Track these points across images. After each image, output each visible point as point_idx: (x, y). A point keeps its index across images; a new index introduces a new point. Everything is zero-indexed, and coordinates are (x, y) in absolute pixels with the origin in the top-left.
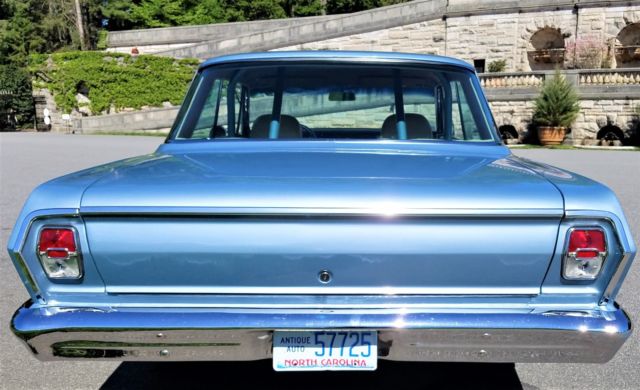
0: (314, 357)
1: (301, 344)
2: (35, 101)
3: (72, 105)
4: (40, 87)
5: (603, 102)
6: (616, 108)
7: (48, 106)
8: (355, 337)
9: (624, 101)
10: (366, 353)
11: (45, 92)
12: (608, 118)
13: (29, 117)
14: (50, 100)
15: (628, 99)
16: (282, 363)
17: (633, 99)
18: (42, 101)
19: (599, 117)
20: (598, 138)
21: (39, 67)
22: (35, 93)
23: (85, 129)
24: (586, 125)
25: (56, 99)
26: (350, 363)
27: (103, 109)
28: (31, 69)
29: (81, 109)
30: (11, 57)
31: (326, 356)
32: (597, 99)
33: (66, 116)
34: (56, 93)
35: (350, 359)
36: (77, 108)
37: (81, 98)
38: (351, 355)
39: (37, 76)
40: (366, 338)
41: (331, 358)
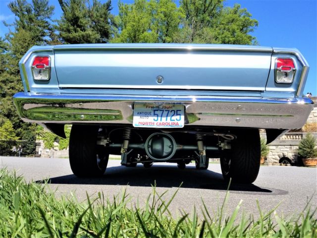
0: (153, 121)
1: (147, 115)
2: (36, 145)
3: (51, 146)
4: (39, 139)
5: (280, 147)
6: (286, 149)
7: (41, 147)
8: (173, 112)
9: (290, 147)
10: (178, 119)
11: (41, 141)
12: (283, 154)
13: (32, 151)
14: (43, 145)
15: (291, 145)
16: (138, 124)
17: (293, 146)
18: (39, 144)
19: (279, 154)
20: (280, 163)
21: (41, 131)
22: (37, 141)
23: (55, 156)
24: (274, 157)
25: (45, 144)
26: (170, 124)
27: (64, 148)
28: (37, 132)
29: (55, 148)
30: (30, 127)
31: (159, 121)
32: (277, 146)
33: (48, 150)
34: (45, 142)
35: (171, 122)
36: (53, 148)
37: (56, 144)
38: (171, 120)
39: (39, 135)
40: (179, 112)
41: (161, 122)
